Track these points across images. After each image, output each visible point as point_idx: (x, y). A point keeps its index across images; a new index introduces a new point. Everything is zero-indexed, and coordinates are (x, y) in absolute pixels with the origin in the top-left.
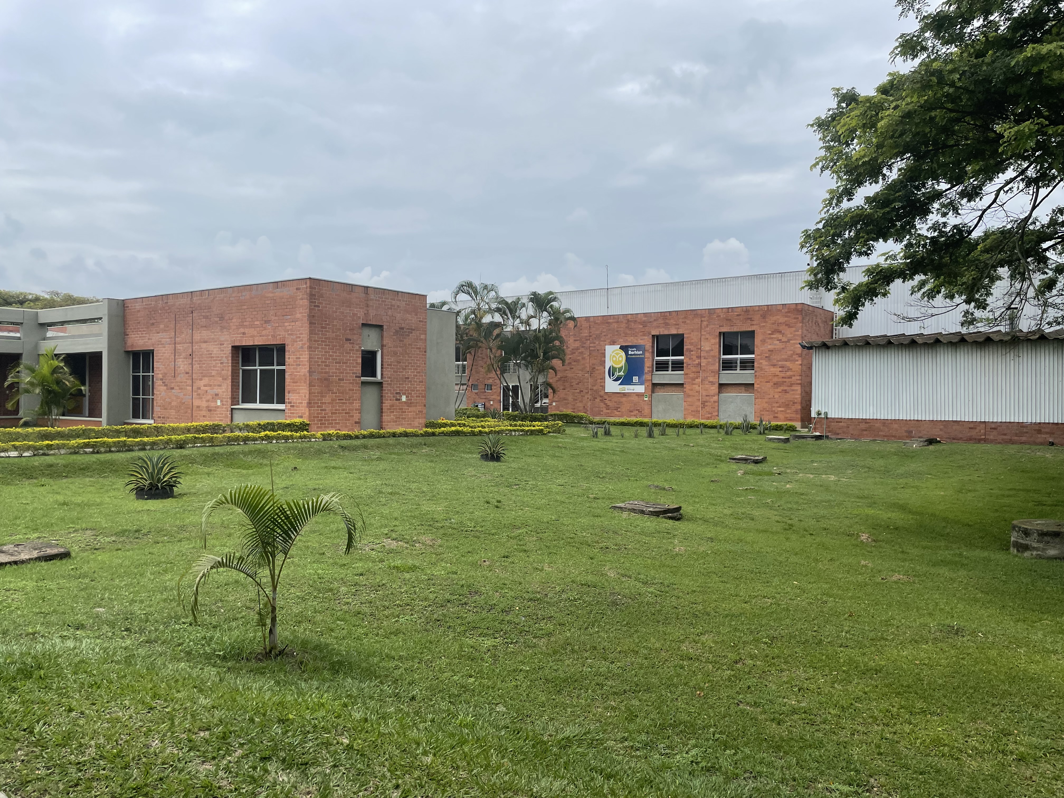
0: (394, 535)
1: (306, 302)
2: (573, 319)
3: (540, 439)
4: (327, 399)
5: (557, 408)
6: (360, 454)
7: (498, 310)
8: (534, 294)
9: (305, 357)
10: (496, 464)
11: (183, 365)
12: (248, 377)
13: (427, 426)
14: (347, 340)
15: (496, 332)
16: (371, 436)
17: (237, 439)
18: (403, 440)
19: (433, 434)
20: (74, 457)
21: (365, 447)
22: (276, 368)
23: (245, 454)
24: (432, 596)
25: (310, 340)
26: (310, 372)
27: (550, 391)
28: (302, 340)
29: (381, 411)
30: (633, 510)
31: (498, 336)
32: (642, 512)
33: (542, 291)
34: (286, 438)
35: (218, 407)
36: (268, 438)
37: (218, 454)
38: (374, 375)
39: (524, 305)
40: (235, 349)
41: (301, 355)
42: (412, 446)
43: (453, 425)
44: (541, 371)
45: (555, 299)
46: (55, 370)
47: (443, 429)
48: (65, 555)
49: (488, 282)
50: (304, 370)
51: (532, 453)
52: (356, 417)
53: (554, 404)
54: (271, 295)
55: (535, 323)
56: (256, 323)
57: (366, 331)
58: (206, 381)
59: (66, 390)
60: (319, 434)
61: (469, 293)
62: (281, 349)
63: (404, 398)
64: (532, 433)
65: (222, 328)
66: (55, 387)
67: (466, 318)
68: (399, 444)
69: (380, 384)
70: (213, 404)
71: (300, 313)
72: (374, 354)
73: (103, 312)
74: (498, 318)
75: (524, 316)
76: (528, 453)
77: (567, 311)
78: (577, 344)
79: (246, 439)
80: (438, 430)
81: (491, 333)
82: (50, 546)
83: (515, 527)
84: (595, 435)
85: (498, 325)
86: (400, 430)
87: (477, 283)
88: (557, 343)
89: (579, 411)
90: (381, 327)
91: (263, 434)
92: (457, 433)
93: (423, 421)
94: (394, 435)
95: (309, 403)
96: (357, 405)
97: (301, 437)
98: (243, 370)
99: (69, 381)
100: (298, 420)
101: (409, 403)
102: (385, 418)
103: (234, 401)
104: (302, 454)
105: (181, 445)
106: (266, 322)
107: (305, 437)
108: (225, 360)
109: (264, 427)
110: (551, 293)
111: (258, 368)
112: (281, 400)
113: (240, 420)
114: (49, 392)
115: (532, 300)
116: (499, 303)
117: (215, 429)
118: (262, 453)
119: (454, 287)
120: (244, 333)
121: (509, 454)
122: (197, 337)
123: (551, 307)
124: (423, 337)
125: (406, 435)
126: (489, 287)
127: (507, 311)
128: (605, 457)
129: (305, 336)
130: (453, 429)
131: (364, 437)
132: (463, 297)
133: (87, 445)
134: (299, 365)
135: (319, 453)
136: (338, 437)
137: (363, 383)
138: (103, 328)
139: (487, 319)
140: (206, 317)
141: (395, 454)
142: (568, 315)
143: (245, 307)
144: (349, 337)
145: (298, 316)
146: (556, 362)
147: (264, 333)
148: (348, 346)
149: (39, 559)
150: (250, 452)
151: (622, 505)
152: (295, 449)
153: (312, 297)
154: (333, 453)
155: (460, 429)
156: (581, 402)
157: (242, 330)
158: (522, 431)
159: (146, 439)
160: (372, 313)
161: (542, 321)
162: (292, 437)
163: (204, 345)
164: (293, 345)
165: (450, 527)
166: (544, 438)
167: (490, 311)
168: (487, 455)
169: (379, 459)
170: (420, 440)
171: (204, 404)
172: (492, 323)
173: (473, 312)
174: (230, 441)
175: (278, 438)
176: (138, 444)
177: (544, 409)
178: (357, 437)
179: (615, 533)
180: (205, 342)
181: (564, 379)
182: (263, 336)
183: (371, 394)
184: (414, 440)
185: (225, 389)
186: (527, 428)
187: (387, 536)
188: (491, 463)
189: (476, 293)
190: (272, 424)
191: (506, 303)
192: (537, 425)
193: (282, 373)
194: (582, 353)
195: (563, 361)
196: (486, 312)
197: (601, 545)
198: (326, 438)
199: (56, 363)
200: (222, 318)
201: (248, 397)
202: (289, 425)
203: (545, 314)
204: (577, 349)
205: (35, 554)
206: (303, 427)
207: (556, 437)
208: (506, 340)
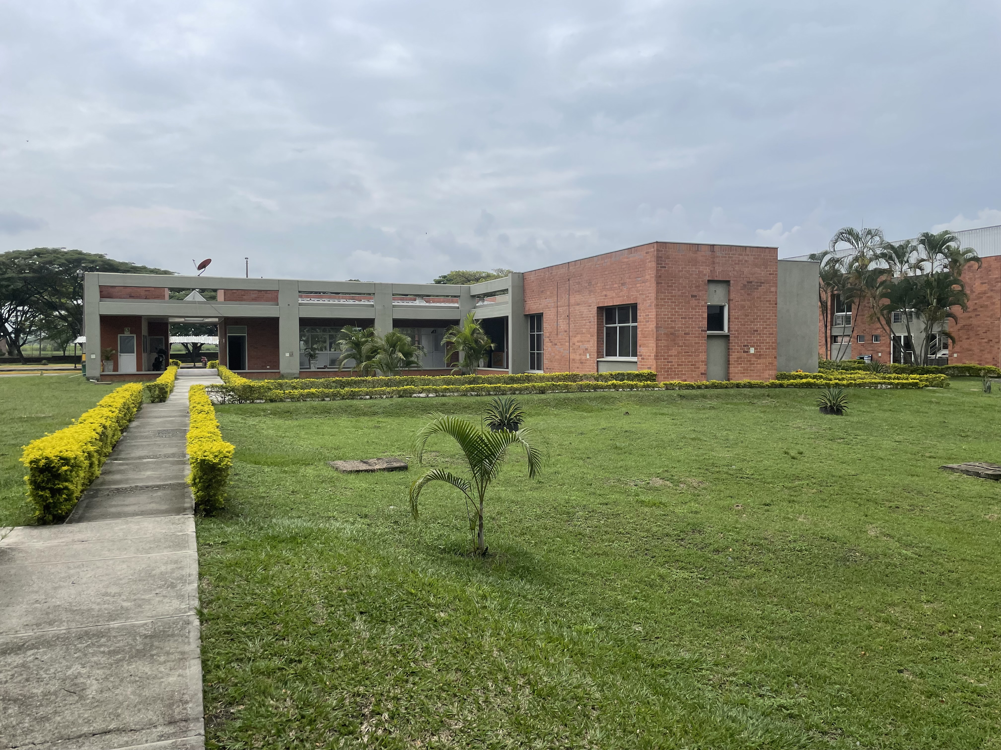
0: (666, 474)
1: (654, 264)
2: (976, 259)
3: (912, 393)
4: (674, 352)
5: (959, 359)
6: (696, 403)
7: (883, 255)
8: (926, 235)
9: (653, 315)
10: (835, 416)
11: (563, 325)
12: (611, 333)
13: (777, 378)
14: (693, 296)
15: (883, 278)
16: (714, 386)
17: (588, 386)
18: (746, 391)
19: (781, 386)
20: (464, 398)
21: (704, 397)
22: (631, 324)
23: (590, 399)
24: (655, 529)
25: (657, 299)
26: (657, 327)
27: (950, 341)
28: (650, 299)
29: (728, 363)
30: (967, 472)
31: (882, 283)
32: (978, 475)
33: (936, 231)
34: (631, 387)
35: (587, 360)
36: (615, 386)
37: (568, 399)
38: (722, 329)
39: (915, 248)
40: (600, 309)
41: (650, 312)
42: (754, 397)
43: (806, 377)
44: (933, 319)
45: (952, 239)
46: (474, 331)
47: (792, 381)
48: (404, 468)
49: (872, 227)
50: (652, 326)
51: (891, 407)
52: (702, 368)
53: (955, 355)
54: (625, 260)
55: (927, 267)
56: (615, 286)
57: (712, 287)
58: (578, 338)
59: (481, 347)
60: (662, 384)
61: (849, 241)
62: (634, 307)
63: (752, 351)
64: (904, 386)
65: (590, 292)
66: (474, 345)
67: (851, 266)
68: (740, 394)
69: (727, 337)
70: (583, 358)
71: (649, 274)
72: (722, 308)
73: (506, 283)
74: (884, 265)
75: (913, 261)
76: (886, 407)
77: (969, 251)
78: (985, 287)
79: (596, 388)
80: (786, 382)
81: (874, 280)
82: (397, 461)
83: (798, 478)
84: (988, 390)
85: (881, 272)
86: (745, 381)
87: (858, 229)
88: (956, 287)
89: (987, 363)
90: (727, 282)
91: (610, 383)
92: (809, 385)
93: (773, 373)
94: (738, 386)
95: (656, 356)
96: (703, 357)
97: (644, 387)
98: (607, 328)
99: (484, 340)
100: (646, 371)
101: (758, 356)
102: (732, 369)
103: (600, 355)
104: (641, 401)
105: (542, 391)
106: (623, 284)
107: (648, 386)
108: (592, 319)
109: (620, 377)
110: (946, 232)
111: (618, 325)
112: (635, 354)
113: (605, 371)
114: (471, 348)
115: (922, 242)
116: (884, 248)
117: (574, 378)
118: (604, 399)
119: (832, 235)
120: (606, 296)
121: (851, 407)
122: (572, 301)
123: (948, 247)
124: (773, 289)
125: (751, 386)
126: (873, 232)
127: (894, 255)
128: (985, 414)
129: (653, 295)
130: (804, 381)
131: (707, 387)
132: (843, 245)
133: (472, 390)
134: (648, 321)
135: (658, 400)
136: (681, 387)
137: (709, 337)
138: (508, 298)
139: (872, 266)
140: (579, 283)
141: (731, 404)
142: (970, 255)
143: (607, 273)
144: (695, 294)
145: (647, 277)
146: (956, 309)
147: (621, 294)
148: (694, 302)
149: (384, 469)
150: (596, 399)
151: (955, 466)
152: (636, 396)
153: (659, 259)
154: (671, 401)
155: (812, 381)
156: (990, 352)
157: (604, 293)
158: (891, 384)
159: (515, 386)
160: (718, 269)
161: (936, 264)
162: (636, 386)
163: (577, 308)
164: (643, 304)
165: (727, 473)
166: (919, 392)
167: (877, 257)
168: (826, 407)
169: (713, 408)
170: (765, 391)
171: (578, 357)
172: (876, 269)
173: (856, 259)
174: (581, 389)
175: (623, 387)
176: (510, 389)
177: (942, 361)
178: (699, 387)
179: (920, 493)
180: (578, 304)
181: (968, 328)
182: (620, 297)
183: (718, 347)
184: (758, 391)
185: (592, 344)
186: (896, 381)
187: (658, 475)
188: (829, 416)
189: (857, 238)
190: (623, 375)
191: (892, 247)
192: (914, 378)
193: (635, 328)
194: (991, 297)
195: (964, 308)
196: (871, 260)
197: (891, 504)
198: (668, 387)
199: (474, 326)
200: (590, 283)
201: (611, 352)
202: (637, 375)
203: (940, 256)
204: (985, 293)
205: (385, 466)
206: (651, 377)
207: (934, 391)
208: (893, 286)
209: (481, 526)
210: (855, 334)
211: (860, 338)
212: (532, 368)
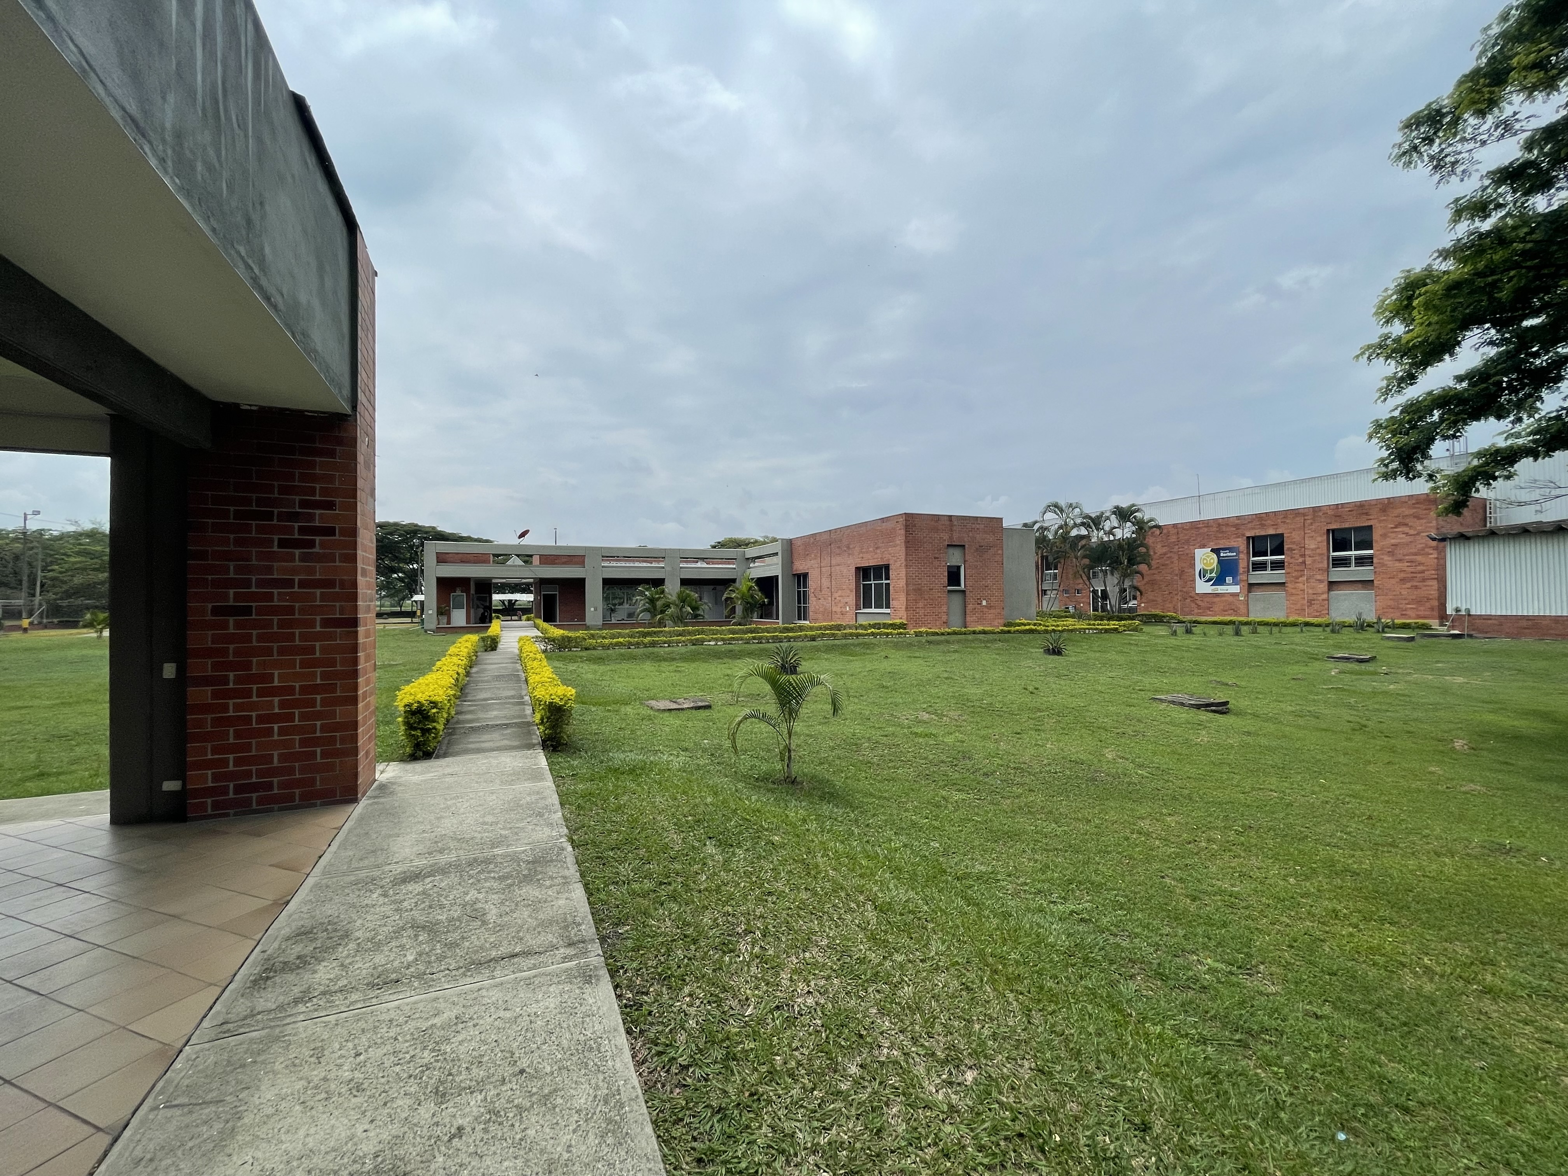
0: (930, 709)
1: (903, 532)
2: (1158, 527)
3: (1113, 636)
4: (921, 605)
5: (1145, 608)
6: (941, 647)
7: (1083, 524)
8: (1117, 507)
9: (903, 573)
10: (1056, 657)
11: (826, 583)
12: (867, 588)
13: (1005, 626)
14: (935, 558)
15: (1083, 542)
16: (954, 633)
17: (851, 635)
18: (981, 636)
19: (1009, 632)
20: (746, 646)
21: (948, 642)
22: (885, 582)
23: (853, 645)
24: (931, 757)
25: (906, 560)
26: (907, 584)
27: (1138, 593)
28: (900, 561)
29: (965, 613)
30: (1173, 702)
31: (1083, 547)
32: (1182, 704)
33: (1124, 505)
34: (887, 634)
35: (848, 612)
36: (873, 634)
37: (835, 645)
38: (959, 585)
39: (1108, 518)
40: (857, 569)
41: (900, 571)
42: (988, 642)
43: (1029, 624)
44: (1125, 576)
45: (1138, 511)
46: (750, 588)
47: (1017, 628)
48: (708, 707)
49: (1073, 501)
50: (902, 583)
51: (1100, 649)
52: (944, 618)
53: (1143, 605)
54: (878, 528)
55: (1119, 534)
56: (870, 550)
57: (951, 551)
58: (840, 593)
59: (756, 602)
60: (912, 632)
61: (1055, 512)
62: (887, 567)
63: (984, 603)
64: (1107, 631)
65: (849, 555)
66: (750, 600)
67: (1056, 533)
68: (976, 639)
69: (963, 592)
70: (844, 610)
71: (899, 540)
72: (959, 568)
73: (777, 547)
74: (1083, 531)
75: (1107, 528)
76: (1096, 649)
77: (1151, 520)
78: (1165, 550)
79: (858, 635)
80: (1012, 629)
81: (1076, 544)
82: (702, 701)
83: (1039, 710)
84: (1174, 633)
85: (1082, 537)
86: (980, 628)
87: (1062, 503)
88: (1143, 550)
89: (1169, 611)
90: (963, 546)
91: (869, 631)
92: (1031, 631)
93: (1002, 621)
94: (974, 632)
95: (907, 608)
96: (944, 609)
97: (898, 634)
98: (864, 585)
99: (758, 595)
100: (898, 621)
101: (989, 607)
102: (968, 619)
103: (858, 607)
104: (897, 646)
105: (813, 639)
106: (877, 548)
107: (901, 634)
108: (851, 578)
109: (876, 626)
110: (1133, 505)
111: (873, 582)
112: (888, 607)
113: (862, 621)
114: (748, 603)
115: (1114, 513)
116: (1084, 518)
117: (838, 627)
118: (866, 646)
119: (1042, 508)
120: (862, 558)
121: (1069, 649)
122: (833, 562)
123: (1135, 517)
124: (1000, 552)
125: (984, 632)
126: (1074, 505)
127: (1091, 524)
128: (1177, 654)
129: (903, 557)
130: (1027, 627)
131: (949, 634)
132: (1049, 516)
133: (754, 638)
134: (899, 579)
135: (910, 645)
136: (927, 634)
137: (949, 591)
138: (778, 560)
139: (1074, 533)
140: (839, 547)
141: (971, 647)
142: (1153, 523)
143: (862, 539)
144: (937, 556)
145: (898, 542)
146: (1143, 567)
147: (876, 556)
148: (936, 563)
149: (692, 708)
150: (859, 645)
151: (1163, 697)
152: (891, 642)
153: (907, 527)
154: (921, 646)
155: (1034, 627)
156: (1171, 602)
157: (861, 556)
158: (1096, 629)
159: (790, 634)
160: (956, 535)
161: (1126, 530)
162: (891, 634)
163: (838, 568)
164: (894, 564)
165: (980, 707)
166: (1119, 636)
167: (1075, 525)
168: (1049, 650)
169: (956, 651)
170: (996, 636)
171: (838, 610)
172: (1077, 535)
173: (1061, 527)
174: (845, 636)
175: (880, 634)
176: (785, 637)
177: (1133, 610)
178: (943, 634)
179: (1139, 721)
180: (839, 565)
181: (1152, 583)
182: (875, 559)
183: (956, 600)
184: (990, 637)
185: (851, 600)
186: (1100, 627)
187: (924, 710)
188: (1052, 657)
189: (1062, 511)
190: (879, 624)
191: (1090, 518)
192: (1113, 624)
193: (888, 585)
194: (1170, 557)
195: (1149, 565)
196: (1073, 528)
197: (1118, 731)
198: (917, 634)
199: (750, 584)
200: (848, 548)
201: (867, 605)
202: (891, 625)
203: (1129, 524)
204: (1165, 554)
205: (692, 705)
206: (902, 626)
207: (1131, 635)
208: (1091, 549)
209: (790, 758)
210: (1061, 589)
211: (1066, 591)
212: (799, 619)
